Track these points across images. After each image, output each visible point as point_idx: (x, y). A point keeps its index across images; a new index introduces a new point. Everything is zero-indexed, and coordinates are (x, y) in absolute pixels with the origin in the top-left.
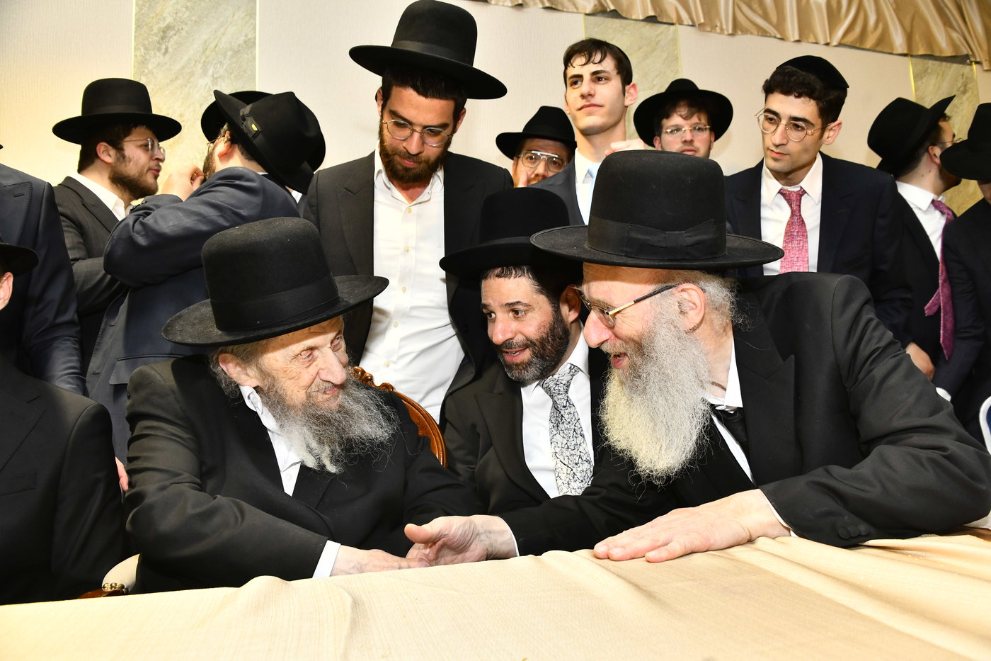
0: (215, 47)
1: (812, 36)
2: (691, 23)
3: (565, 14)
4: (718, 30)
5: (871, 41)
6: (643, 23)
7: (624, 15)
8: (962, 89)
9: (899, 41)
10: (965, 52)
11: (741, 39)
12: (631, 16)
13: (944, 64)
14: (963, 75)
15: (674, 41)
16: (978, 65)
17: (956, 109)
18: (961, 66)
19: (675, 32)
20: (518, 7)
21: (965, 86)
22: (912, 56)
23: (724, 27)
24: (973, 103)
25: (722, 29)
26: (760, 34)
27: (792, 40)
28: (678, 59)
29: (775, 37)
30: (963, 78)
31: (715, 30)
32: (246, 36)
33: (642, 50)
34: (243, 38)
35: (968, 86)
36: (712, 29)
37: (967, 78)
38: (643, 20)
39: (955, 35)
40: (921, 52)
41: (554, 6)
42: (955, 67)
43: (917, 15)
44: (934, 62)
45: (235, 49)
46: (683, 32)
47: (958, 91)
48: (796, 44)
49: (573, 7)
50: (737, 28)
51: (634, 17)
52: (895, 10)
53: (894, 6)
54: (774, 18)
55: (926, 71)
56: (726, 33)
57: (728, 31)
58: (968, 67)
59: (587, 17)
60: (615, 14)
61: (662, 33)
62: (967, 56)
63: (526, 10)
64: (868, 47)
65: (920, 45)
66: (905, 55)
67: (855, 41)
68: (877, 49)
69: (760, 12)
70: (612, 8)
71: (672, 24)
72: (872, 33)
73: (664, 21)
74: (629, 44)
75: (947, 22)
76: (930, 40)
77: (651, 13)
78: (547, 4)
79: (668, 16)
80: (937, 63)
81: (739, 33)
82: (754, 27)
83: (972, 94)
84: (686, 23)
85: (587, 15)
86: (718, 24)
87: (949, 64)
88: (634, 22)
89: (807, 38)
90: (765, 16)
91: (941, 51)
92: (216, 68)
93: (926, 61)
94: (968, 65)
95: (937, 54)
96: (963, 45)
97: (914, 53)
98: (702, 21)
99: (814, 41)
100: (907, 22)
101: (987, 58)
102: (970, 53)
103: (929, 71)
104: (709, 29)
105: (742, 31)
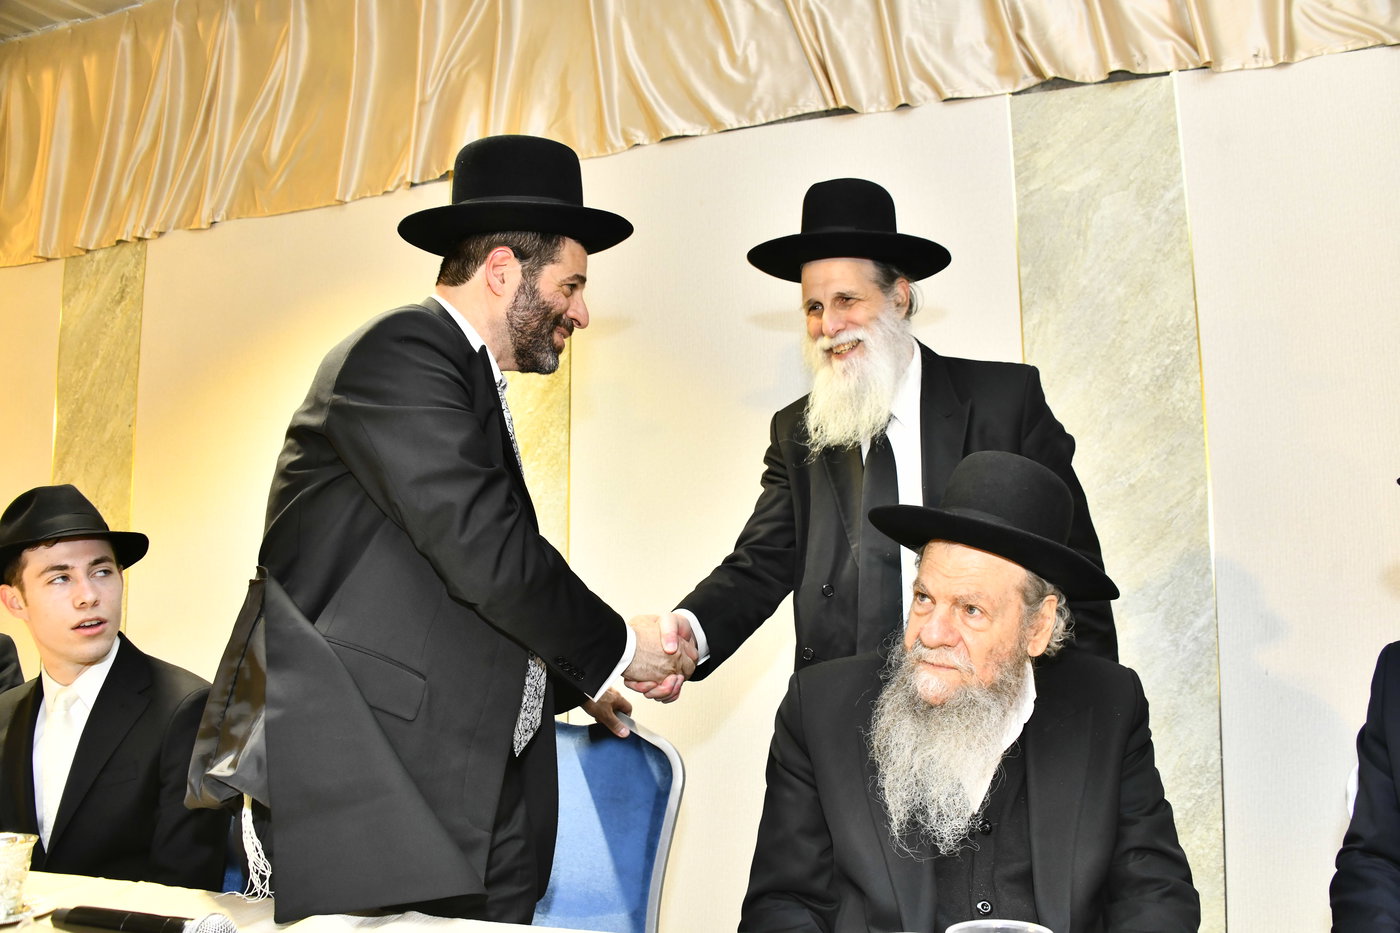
7: (1077, 79)
15: (1169, 100)
19: (1171, 85)
20: (904, 109)
28: (1176, 129)
29: (1384, 45)
33: (1107, 130)
60: (1059, 83)
61: (1145, 93)
63: (914, 112)
71: (1167, 73)
73: (1150, 72)
74: (1085, 124)
77: (1115, 66)
85: (1013, 94)
88: (1093, 86)
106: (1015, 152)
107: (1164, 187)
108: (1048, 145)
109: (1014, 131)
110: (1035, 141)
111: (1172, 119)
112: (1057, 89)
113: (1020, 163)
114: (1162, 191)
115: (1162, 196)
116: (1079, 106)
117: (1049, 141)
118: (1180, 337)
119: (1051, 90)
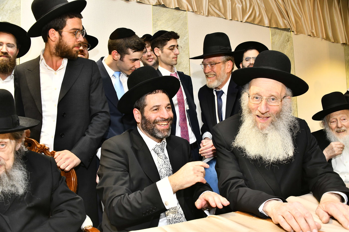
0: (3, 8)
1: (236, 18)
2: (192, 11)
3: (145, 5)
4: (202, 14)
5: (257, 21)
6: (174, 10)
8: (287, 40)
9: (266, 22)
10: (289, 28)
11: (210, 17)
12: (170, 7)
13: (282, 31)
14: (288, 35)
15: (186, 17)
16: (293, 32)
17: (285, 47)
18: (287, 32)
19: (186, 14)
21: (289, 39)
22: (271, 28)
23: (205, 13)
24: (291, 45)
25: (203, 14)
26: (217, 16)
27: (229, 19)
28: (187, 24)
29: (223, 18)
30: (288, 36)
31: (201, 14)
32: (17, 5)
33: (173, 20)
34: (15, 6)
35: (290, 39)
36: (200, 14)
37: (289, 36)
38: (174, 9)
39: (285, 21)
40: (274, 26)
41: (141, 2)
42: (285, 32)
43: (273, 13)
44: (278, 30)
45: (12, 10)
46: (190, 14)
47: (286, 41)
48: (230, 21)
49: (148, 2)
50: (209, 14)
51: (171, 8)
52: (265, 11)
53: (265, 9)
54: (223, 10)
55: (275, 33)
56: (205, 15)
57: (206, 15)
58: (290, 33)
59: (153, 6)
60: (164, 6)
61: (181, 14)
62: (289, 29)
63: (130, 2)
64: (256, 23)
65: (274, 24)
66: (268, 27)
67: (251, 21)
68: (259, 24)
69: (218, 8)
70: (163, 4)
71: (185, 11)
72: (257, 19)
74: (169, 17)
75: (283, 17)
76: (277, 22)
78: (138, 1)
79: (184, 8)
80: (280, 30)
81: (210, 16)
82: (215, 14)
83: (291, 42)
84: (190, 11)
85: (153, 5)
86: (202, 12)
87: (283, 31)
88: (171, 9)
89: (234, 19)
90: (220, 10)
91: (281, 26)
92: (3, 17)
93: (276, 30)
94: (290, 32)
95: (279, 27)
96: (288, 25)
97: (272, 27)
98: (196, 10)
99: (237, 20)
100: (270, 16)
101: (296, 30)
102: (290, 28)
103: (277, 33)
104: (199, 14)
105: (211, 15)
106: (153, 20)
107: (184, 36)
108: (161, 20)
109: (153, 15)
110: (158, 18)
111: (186, 21)
112: (163, 7)
113: (154, 22)
114: (184, 37)
115: (184, 38)
116: (167, 13)
117: (161, 19)
118: (186, 70)
119: (161, 7)
